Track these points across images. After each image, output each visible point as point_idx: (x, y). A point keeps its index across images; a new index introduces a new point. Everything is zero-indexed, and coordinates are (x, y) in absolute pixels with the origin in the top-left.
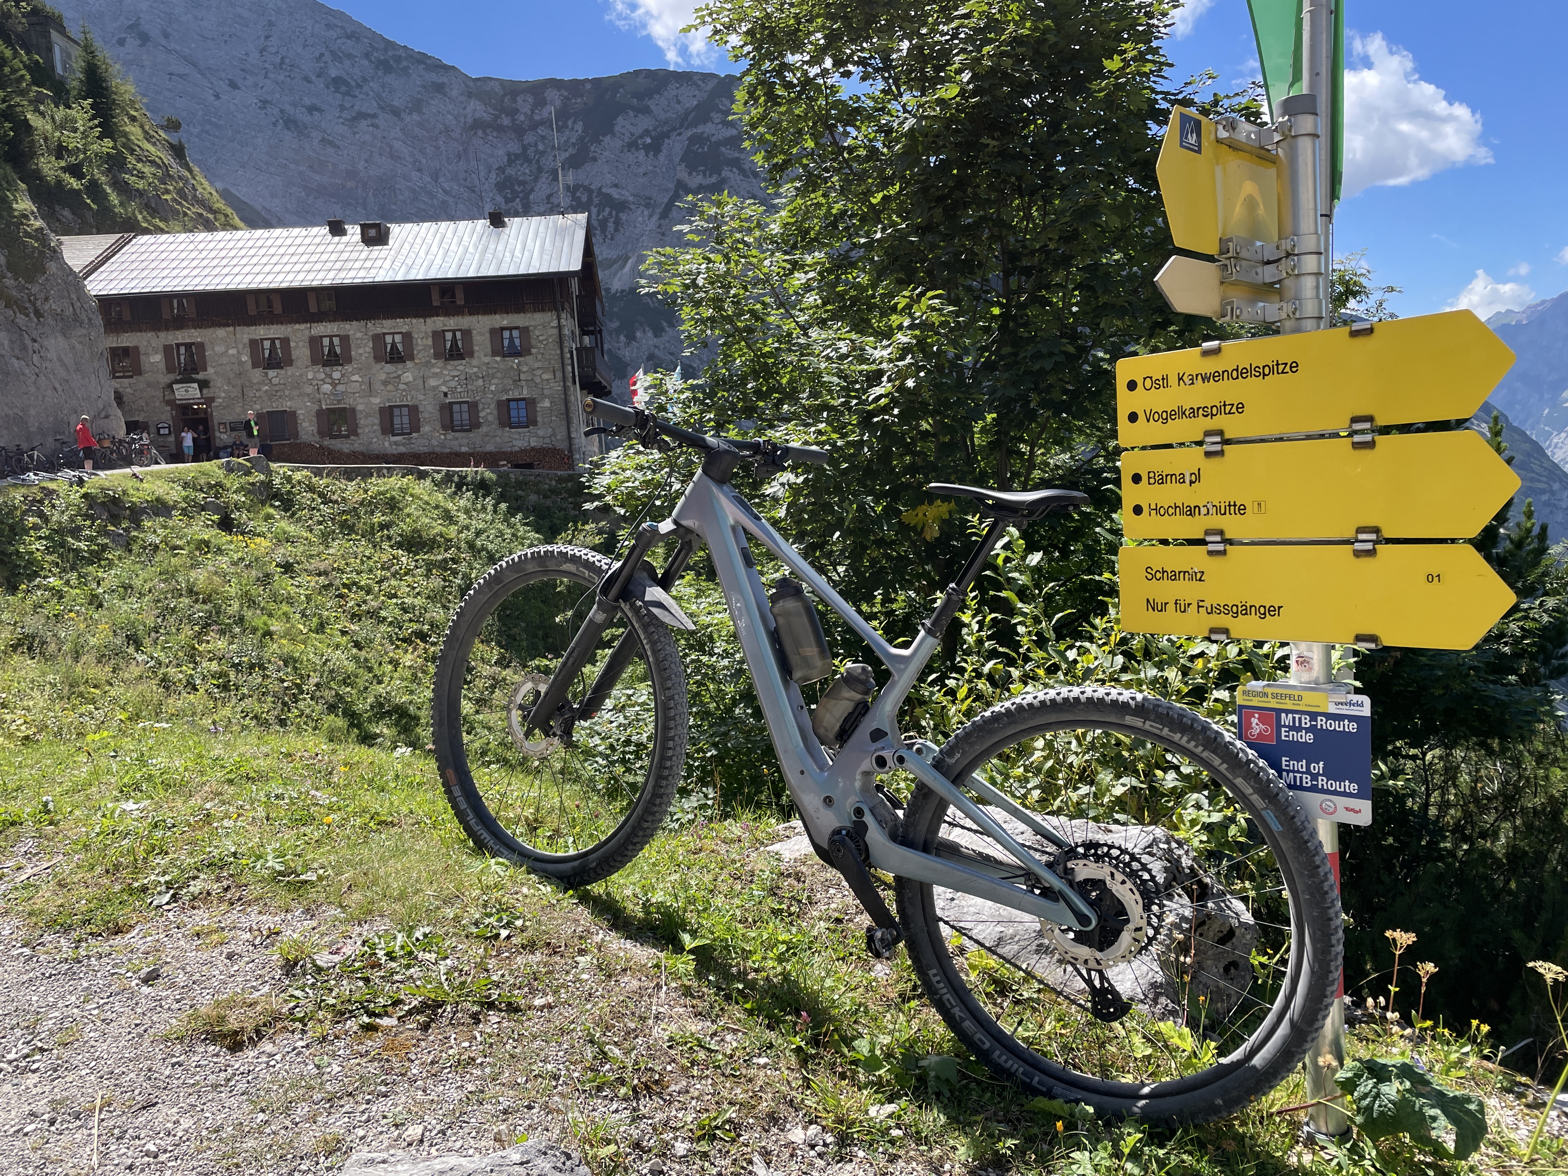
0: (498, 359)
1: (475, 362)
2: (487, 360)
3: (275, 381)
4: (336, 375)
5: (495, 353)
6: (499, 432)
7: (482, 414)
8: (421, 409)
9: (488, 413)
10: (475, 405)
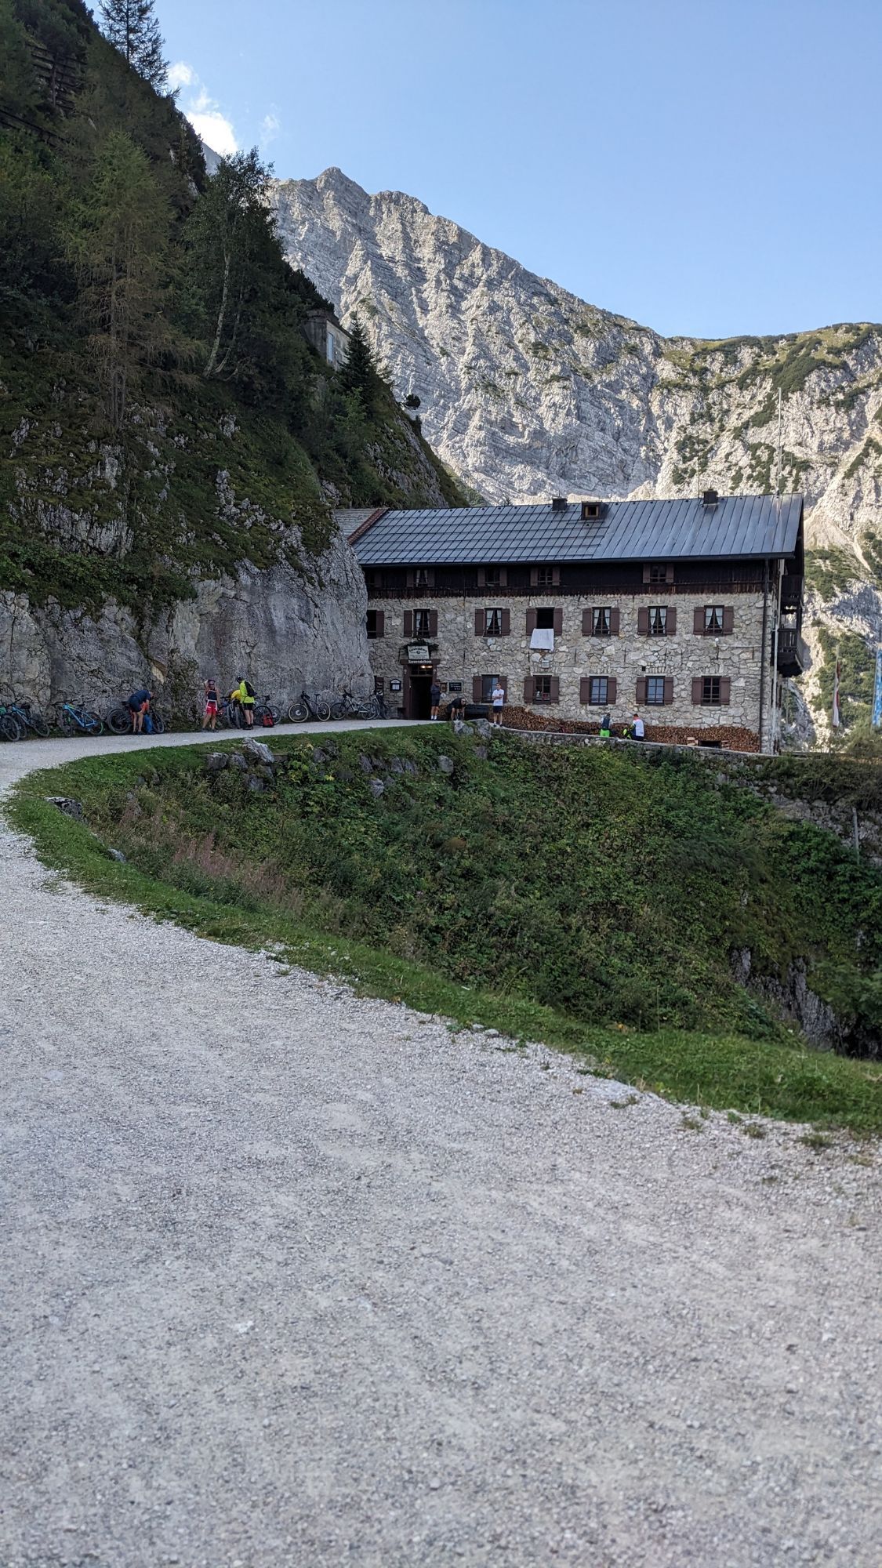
0: (699, 637)
1: (676, 639)
2: (687, 637)
3: (493, 647)
5: (696, 632)
6: (691, 708)
7: (676, 690)
8: (619, 681)
9: (682, 690)
10: (671, 680)
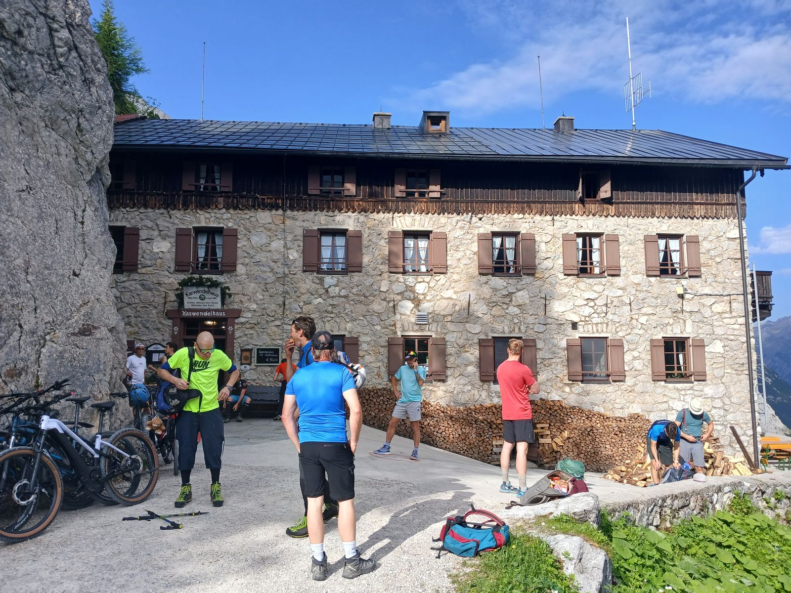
0: (649, 279)
1: (620, 282)
2: (637, 279)
3: (335, 291)
4: (421, 288)
5: (646, 272)
6: (650, 386)
7: (627, 357)
8: (541, 343)
9: (637, 357)
10: (619, 344)
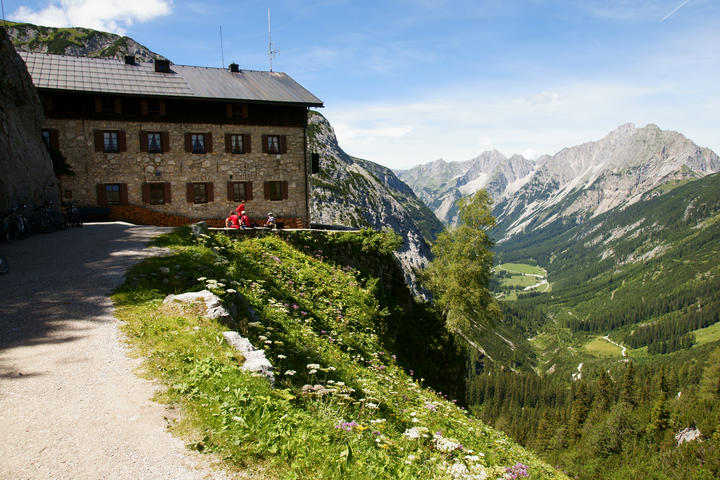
0: (266, 155)
1: (251, 156)
2: (258, 155)
4: (158, 160)
8: (215, 186)
9: (258, 190)
10: (250, 183)
